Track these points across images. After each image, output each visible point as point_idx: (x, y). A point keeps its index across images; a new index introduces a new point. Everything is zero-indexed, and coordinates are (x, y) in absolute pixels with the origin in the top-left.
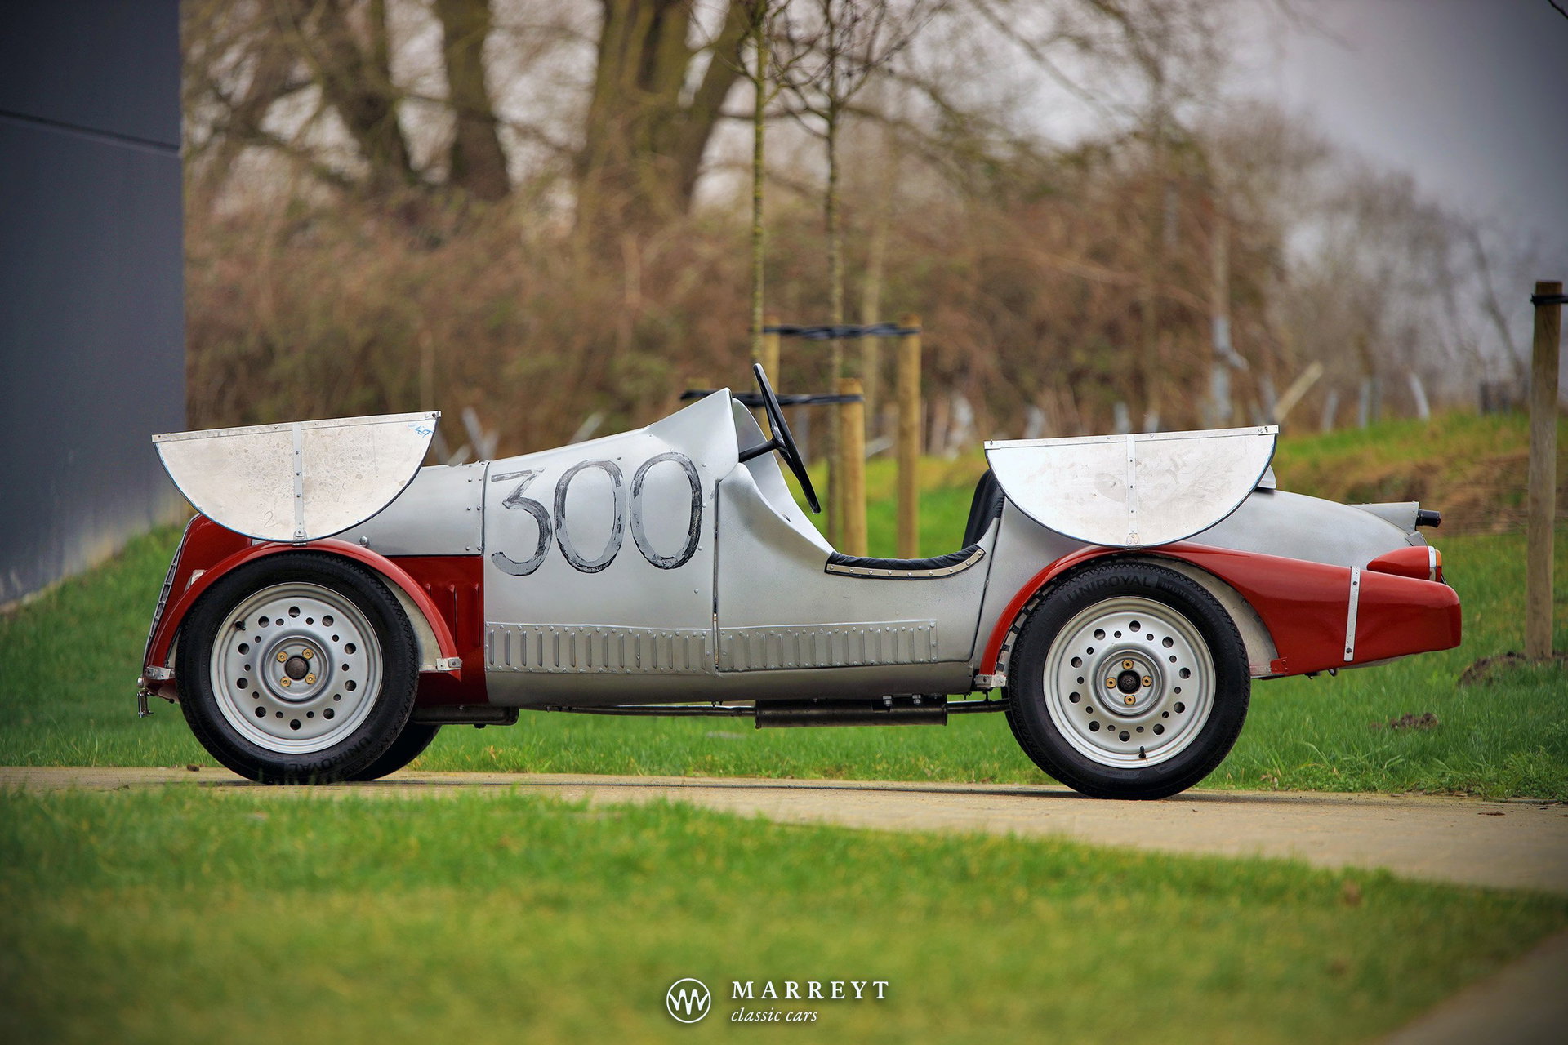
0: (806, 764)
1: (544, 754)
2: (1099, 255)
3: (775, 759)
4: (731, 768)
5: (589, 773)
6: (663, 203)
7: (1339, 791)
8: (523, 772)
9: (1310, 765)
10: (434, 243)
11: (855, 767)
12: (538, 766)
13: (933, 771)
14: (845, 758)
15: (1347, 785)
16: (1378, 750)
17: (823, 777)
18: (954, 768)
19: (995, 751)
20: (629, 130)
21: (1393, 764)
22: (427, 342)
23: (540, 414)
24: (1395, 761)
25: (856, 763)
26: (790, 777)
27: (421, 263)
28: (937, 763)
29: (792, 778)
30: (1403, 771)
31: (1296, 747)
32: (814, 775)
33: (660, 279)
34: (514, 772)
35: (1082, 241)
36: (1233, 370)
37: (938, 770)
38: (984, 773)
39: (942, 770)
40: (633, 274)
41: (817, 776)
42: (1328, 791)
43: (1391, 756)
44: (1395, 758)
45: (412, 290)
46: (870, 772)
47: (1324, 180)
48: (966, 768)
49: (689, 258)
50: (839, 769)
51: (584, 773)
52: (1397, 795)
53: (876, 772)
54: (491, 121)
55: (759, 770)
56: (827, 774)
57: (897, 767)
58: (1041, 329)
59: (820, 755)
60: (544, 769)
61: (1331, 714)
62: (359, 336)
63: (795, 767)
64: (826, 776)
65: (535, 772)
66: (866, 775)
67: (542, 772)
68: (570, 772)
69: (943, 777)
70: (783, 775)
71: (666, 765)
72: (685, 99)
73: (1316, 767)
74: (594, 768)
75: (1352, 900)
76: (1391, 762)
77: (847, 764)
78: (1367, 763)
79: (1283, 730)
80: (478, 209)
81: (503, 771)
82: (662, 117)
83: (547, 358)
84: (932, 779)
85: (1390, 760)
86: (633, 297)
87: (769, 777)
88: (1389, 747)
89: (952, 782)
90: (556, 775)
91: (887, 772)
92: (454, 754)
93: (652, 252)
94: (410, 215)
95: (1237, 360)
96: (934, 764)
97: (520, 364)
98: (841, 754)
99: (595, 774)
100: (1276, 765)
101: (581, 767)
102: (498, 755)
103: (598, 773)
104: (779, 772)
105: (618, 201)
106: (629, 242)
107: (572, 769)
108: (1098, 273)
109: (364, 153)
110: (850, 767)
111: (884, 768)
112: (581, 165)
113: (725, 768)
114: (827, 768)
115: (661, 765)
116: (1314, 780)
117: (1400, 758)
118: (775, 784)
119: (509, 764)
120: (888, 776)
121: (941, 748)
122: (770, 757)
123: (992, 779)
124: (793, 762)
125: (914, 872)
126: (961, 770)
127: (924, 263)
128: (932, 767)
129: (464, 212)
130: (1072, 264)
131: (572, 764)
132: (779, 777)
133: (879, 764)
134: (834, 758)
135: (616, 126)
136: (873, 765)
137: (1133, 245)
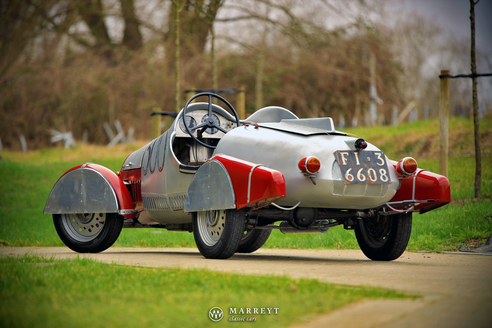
2: (340, 65)
4: (149, 244)
10: (115, 64)
20: (182, 25)
22: (112, 98)
27: (109, 71)
33: (192, 76)
35: (334, 61)
36: (377, 105)
42: (356, 249)
45: (107, 81)
49: (201, 69)
54: (137, 23)
58: (320, 91)
71: (128, 243)
80: (131, 53)
82: (194, 21)
93: (189, 66)
94: (108, 55)
95: (380, 101)
108: (339, 72)
109: (93, 34)
112: (166, 37)
113: (147, 244)
115: (126, 243)
116: (352, 245)
127: (280, 69)
129: (126, 54)
130: (331, 69)
137: (352, 62)
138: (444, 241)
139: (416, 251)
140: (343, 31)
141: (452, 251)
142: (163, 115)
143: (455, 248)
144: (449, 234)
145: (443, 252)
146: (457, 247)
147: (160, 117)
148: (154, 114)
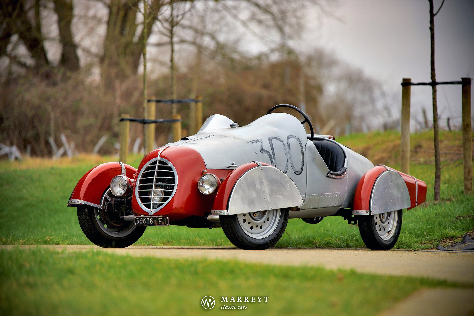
0: (157, 241)
1: (66, 238)
2: (266, 86)
3: (146, 239)
5: (82, 245)
6: (128, 71)
7: (338, 248)
8: (59, 245)
9: (329, 239)
10: (55, 84)
11: (174, 241)
12: (64, 243)
13: (201, 243)
14: (171, 239)
15: (341, 246)
16: (352, 233)
17: (163, 245)
18: (208, 241)
19: (222, 236)
20: (117, 48)
21: (357, 238)
22: (52, 116)
23: (88, 138)
24: (357, 237)
25: (174, 240)
26: (151, 245)
27: (50, 90)
28: (202, 240)
29: (152, 245)
30: (360, 240)
31: (324, 233)
32: (160, 244)
33: (127, 95)
34: (55, 245)
35: (260, 82)
37: (203, 242)
38: (218, 243)
39: (204, 242)
40: (118, 93)
41: (161, 245)
43: (356, 236)
44: (357, 236)
45: (47, 99)
46: (179, 243)
47: (336, 71)
48: (212, 241)
49: (136, 88)
50: (169, 242)
51: (80, 245)
52: (358, 248)
53: (181, 243)
54: (74, 47)
55: (141, 243)
56: (164, 244)
57: (188, 241)
59: (162, 238)
60: (66, 244)
61: (336, 222)
62: (30, 114)
63: (153, 242)
64: (164, 245)
65: (63, 245)
66: (178, 244)
67: (65, 245)
68: (75, 244)
69: (204, 244)
70: (149, 245)
72: (136, 39)
73: (331, 239)
74: (84, 243)
75: (340, 279)
76: (356, 238)
77: (171, 241)
78: (348, 238)
79: (320, 228)
80: (68, 74)
81: (52, 245)
82: (128, 45)
83: (92, 120)
84: (200, 245)
85: (356, 237)
86: (118, 101)
87: (144, 245)
88: (356, 232)
89: (207, 246)
90: (70, 246)
91: (185, 243)
92: (34, 239)
93: (124, 86)
94: (48, 76)
96: (201, 240)
97: (82, 122)
98: (169, 237)
99: (84, 245)
100: (317, 239)
101: (79, 243)
102: (50, 239)
103: (85, 245)
104: (148, 243)
105: (114, 71)
106: (117, 84)
107: (76, 243)
108: (265, 92)
109: (33, 56)
110: (172, 242)
111: (184, 242)
112: (102, 60)
114: (164, 242)
117: (359, 236)
118: (146, 247)
119: (54, 242)
120: (185, 244)
121: (204, 235)
122: (145, 239)
123: (221, 245)
124: (153, 240)
125: (177, 272)
126: (210, 242)
128: (201, 241)
129: (64, 74)
130: (256, 90)
131: (76, 242)
132: (147, 245)
133: (182, 240)
134: (167, 238)
135: (113, 48)
136: (180, 241)
137: (276, 83)
138: (420, 240)
139: (395, 249)
140: (266, 55)
141: (430, 250)
142: (131, 121)
143: (432, 246)
144: (424, 233)
145: (420, 250)
146: (434, 246)
147: (128, 123)
148: (122, 120)
